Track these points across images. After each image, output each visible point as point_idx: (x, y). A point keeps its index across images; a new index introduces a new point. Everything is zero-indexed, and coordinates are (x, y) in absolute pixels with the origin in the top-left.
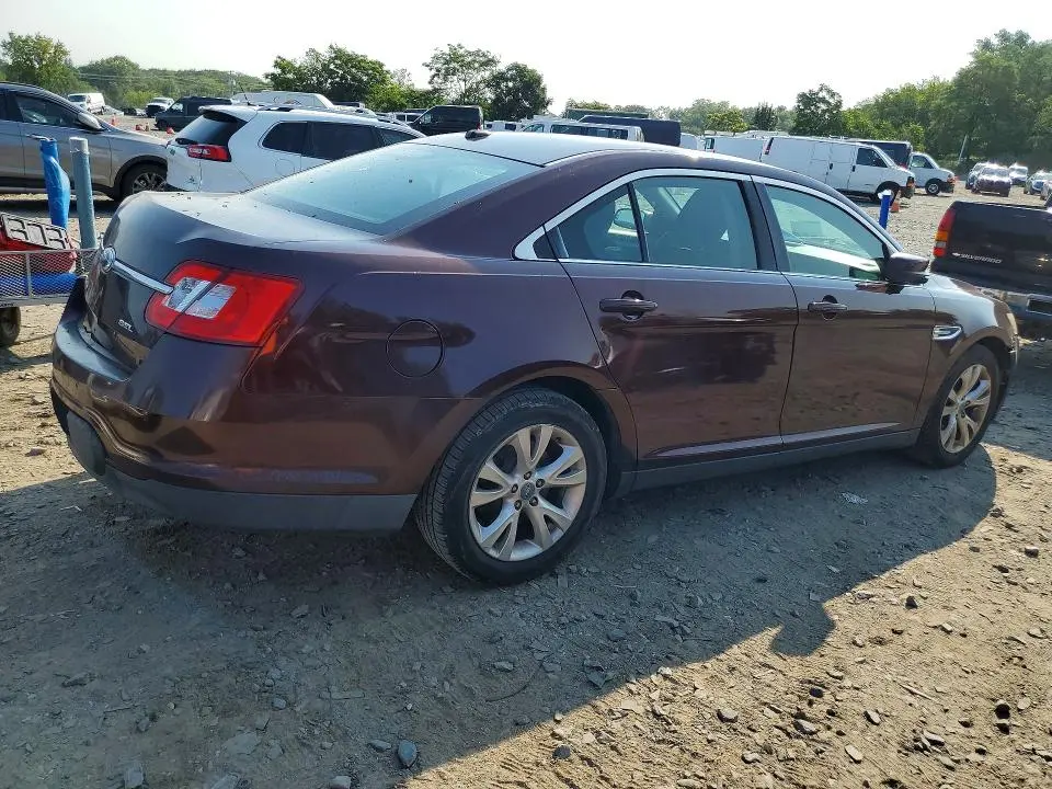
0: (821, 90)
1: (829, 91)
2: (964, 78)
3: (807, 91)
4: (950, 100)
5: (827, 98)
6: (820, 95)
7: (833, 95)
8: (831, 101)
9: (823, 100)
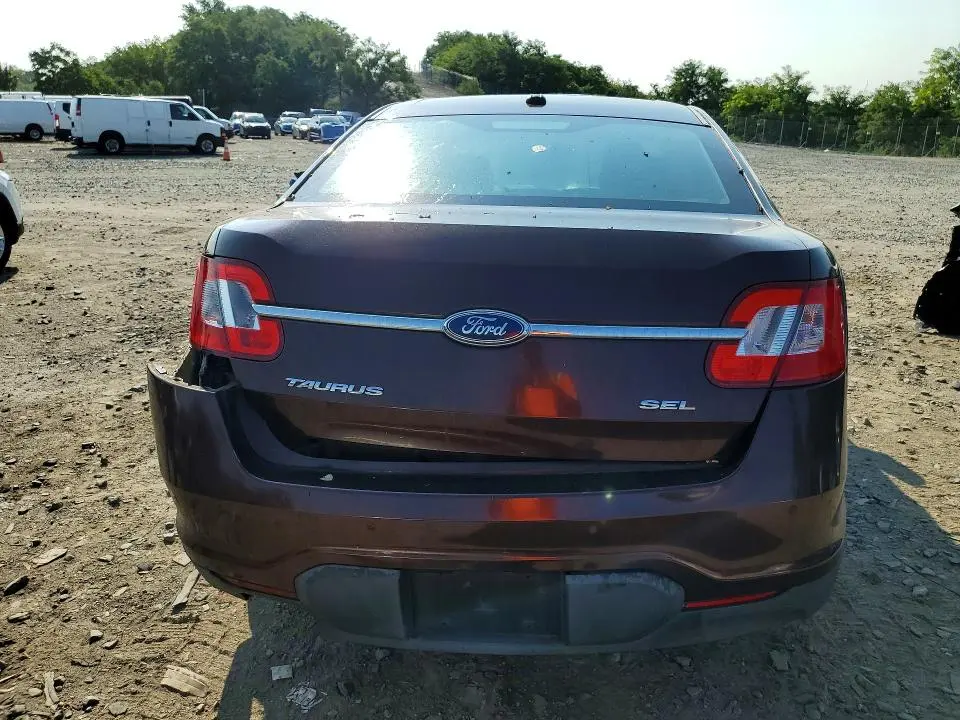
0: (53, 48)
1: (62, 50)
2: (183, 39)
3: (39, 51)
4: (179, 58)
5: (62, 56)
6: (54, 53)
7: (68, 54)
8: (67, 59)
9: (58, 59)
